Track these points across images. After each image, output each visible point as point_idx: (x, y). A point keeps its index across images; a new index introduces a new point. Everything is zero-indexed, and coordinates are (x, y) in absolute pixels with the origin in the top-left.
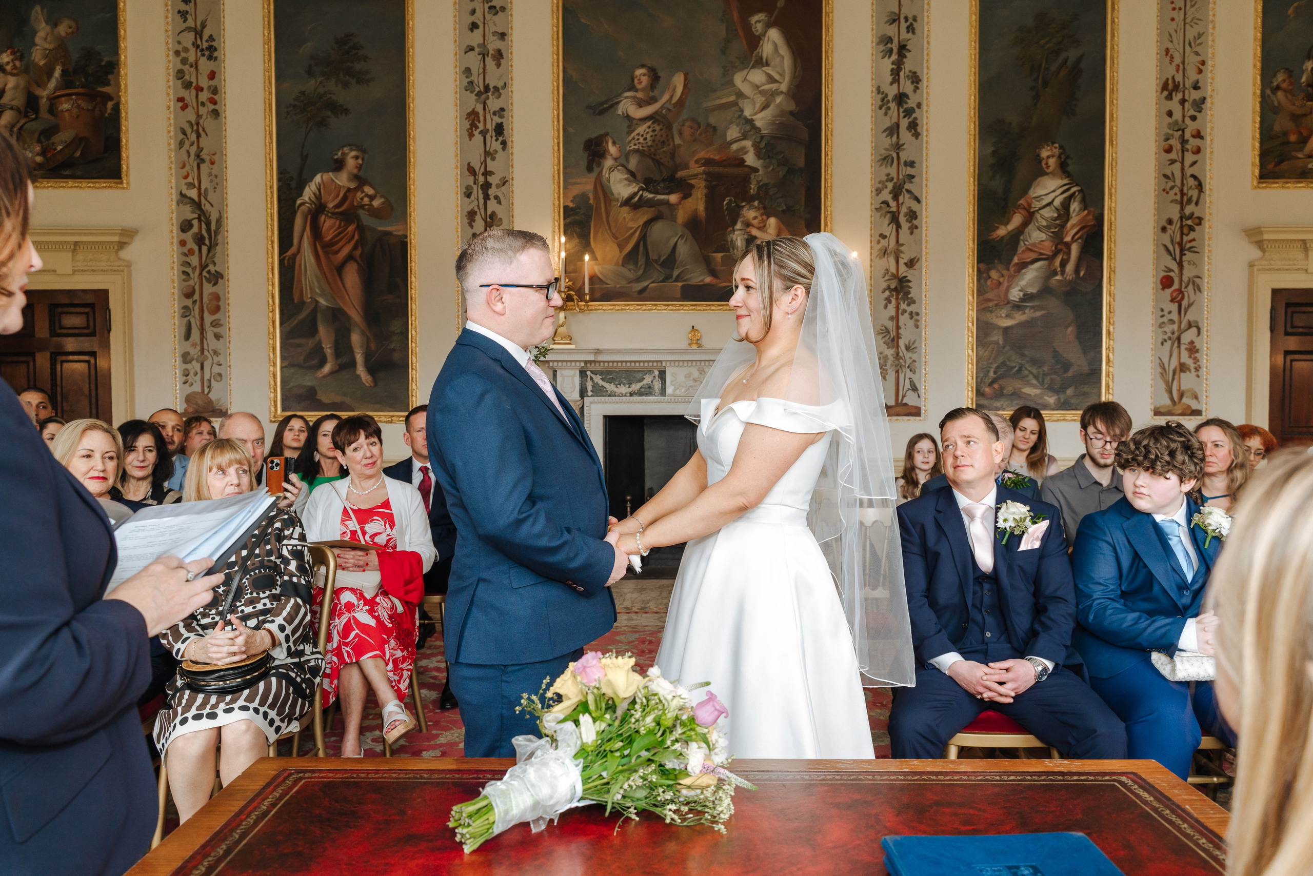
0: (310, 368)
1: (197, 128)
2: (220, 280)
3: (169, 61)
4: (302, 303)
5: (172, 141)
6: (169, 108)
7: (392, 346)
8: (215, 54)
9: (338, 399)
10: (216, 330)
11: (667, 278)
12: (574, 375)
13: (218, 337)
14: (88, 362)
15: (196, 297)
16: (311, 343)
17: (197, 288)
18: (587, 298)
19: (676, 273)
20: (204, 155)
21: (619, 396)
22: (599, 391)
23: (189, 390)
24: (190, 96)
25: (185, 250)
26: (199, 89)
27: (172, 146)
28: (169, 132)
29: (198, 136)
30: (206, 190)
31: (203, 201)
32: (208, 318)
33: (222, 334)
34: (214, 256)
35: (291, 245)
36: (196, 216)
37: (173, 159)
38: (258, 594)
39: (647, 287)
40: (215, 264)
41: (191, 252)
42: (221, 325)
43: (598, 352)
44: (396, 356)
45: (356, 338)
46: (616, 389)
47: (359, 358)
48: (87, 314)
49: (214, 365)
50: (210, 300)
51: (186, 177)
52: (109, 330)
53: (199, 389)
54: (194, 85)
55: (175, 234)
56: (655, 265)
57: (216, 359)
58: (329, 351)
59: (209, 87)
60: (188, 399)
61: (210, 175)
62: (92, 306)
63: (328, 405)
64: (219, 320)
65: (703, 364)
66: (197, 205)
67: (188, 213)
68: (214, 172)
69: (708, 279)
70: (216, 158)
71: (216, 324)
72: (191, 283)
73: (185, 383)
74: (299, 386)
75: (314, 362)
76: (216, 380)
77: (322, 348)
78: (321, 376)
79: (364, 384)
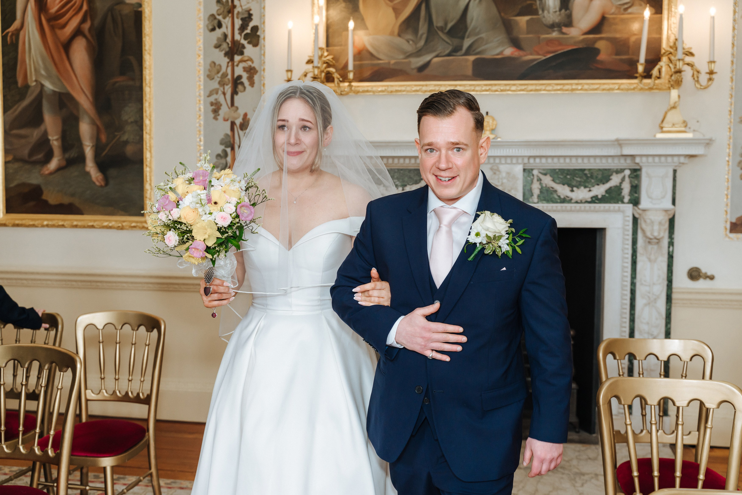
0: (36, 163)
4: (27, 87)
7: (125, 138)
9: (66, 200)
11: (455, 50)
16: (35, 134)
18: (351, 76)
19: (467, 43)
35: (14, 19)
39: (429, 62)
44: (129, 150)
45: (85, 128)
47: (89, 152)
56: (440, 33)
58: (55, 144)
65: (497, 161)
69: (509, 51)
74: (23, 185)
75: (40, 156)
77: (48, 141)
78: (47, 172)
79: (94, 183)
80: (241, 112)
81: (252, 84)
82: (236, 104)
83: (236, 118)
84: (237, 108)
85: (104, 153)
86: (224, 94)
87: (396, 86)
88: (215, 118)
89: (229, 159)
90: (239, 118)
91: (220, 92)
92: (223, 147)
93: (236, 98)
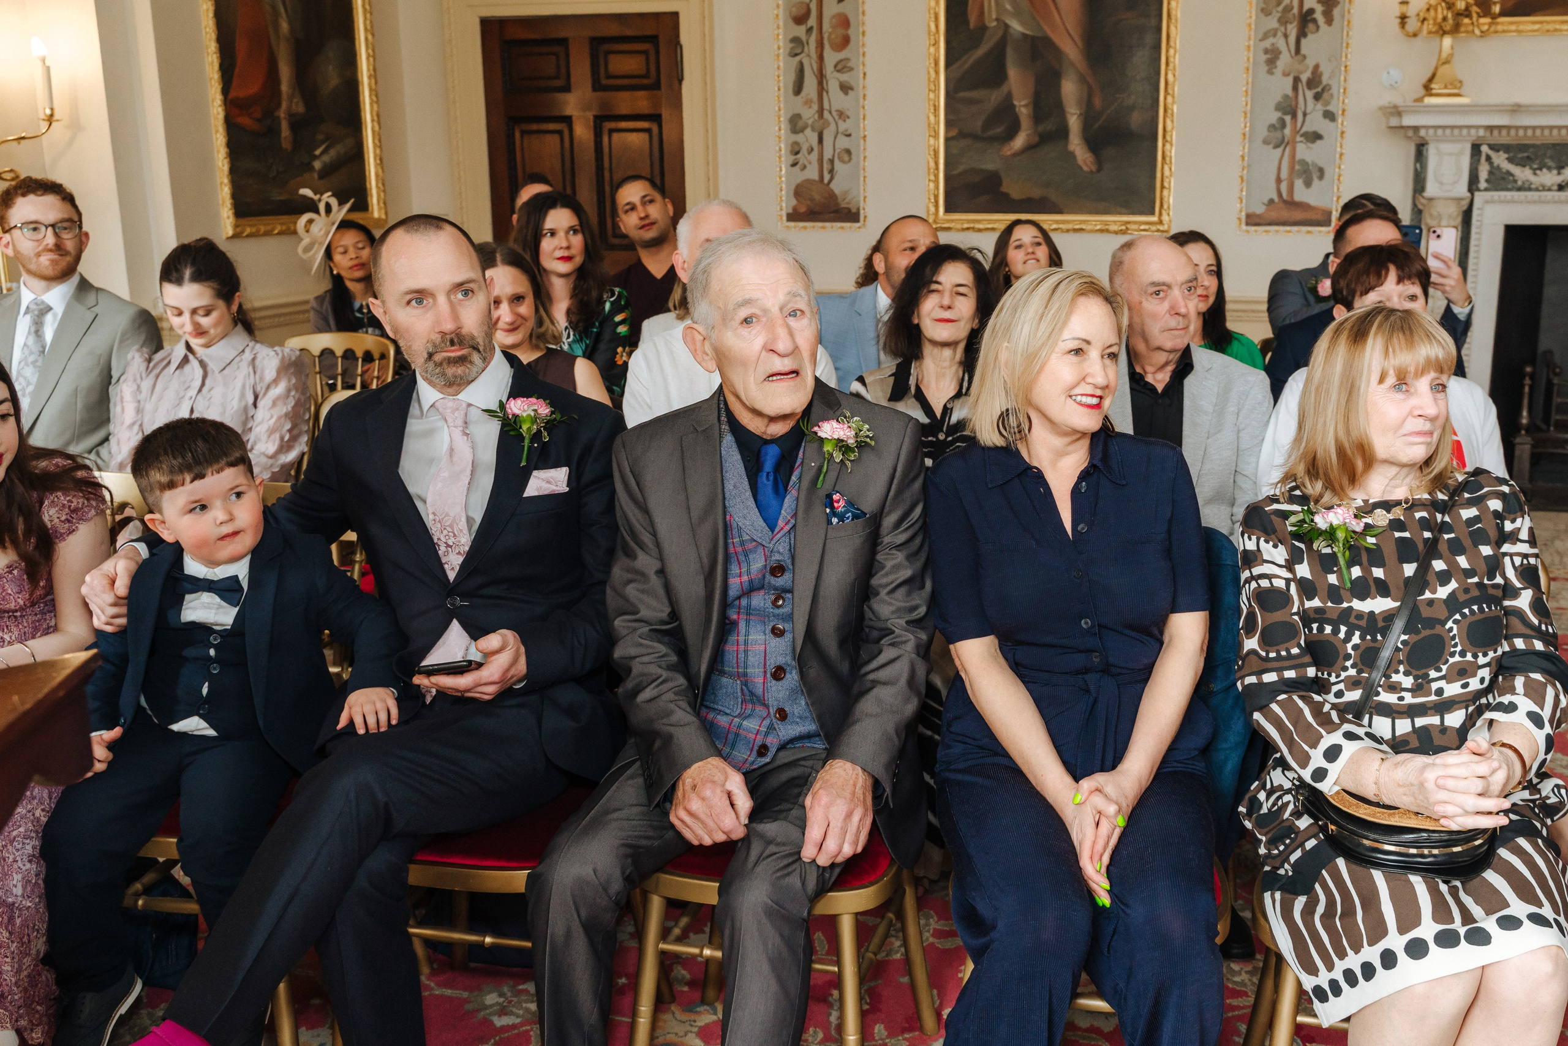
0: (992, 140)
4: (983, 28)
7: (1130, 101)
10: (844, 77)
12: (1461, 153)
13: (845, 88)
14: (648, 131)
15: (812, 21)
16: (993, 98)
17: (813, 7)
21: (1537, 190)
22: (1500, 181)
23: (800, 176)
32: (831, 57)
33: (853, 84)
38: (1475, 656)
42: (851, 69)
43: (1516, 109)
44: (1136, 120)
45: (1069, 89)
46: (1532, 178)
47: (1074, 122)
48: (645, 53)
49: (839, 136)
50: (833, 27)
52: (680, 80)
53: (816, 177)
57: (843, 126)
58: (1023, 108)
60: (799, 192)
62: (653, 39)
63: (1022, 201)
64: (848, 59)
71: (842, 67)
73: (794, 165)
74: (973, 171)
75: (999, 130)
76: (842, 161)
77: (1014, 106)
78: (1009, 153)
79: (1080, 168)
80: (1310, 63)
81: (1329, 21)
82: (1303, 51)
83: (1302, 73)
84: (1305, 57)
85: (1097, 125)
86: (1286, 36)
87: (1555, 22)
88: (1270, 72)
89: (1287, 131)
90: (1306, 71)
91: (1279, 34)
92: (1279, 114)
93: (1303, 41)
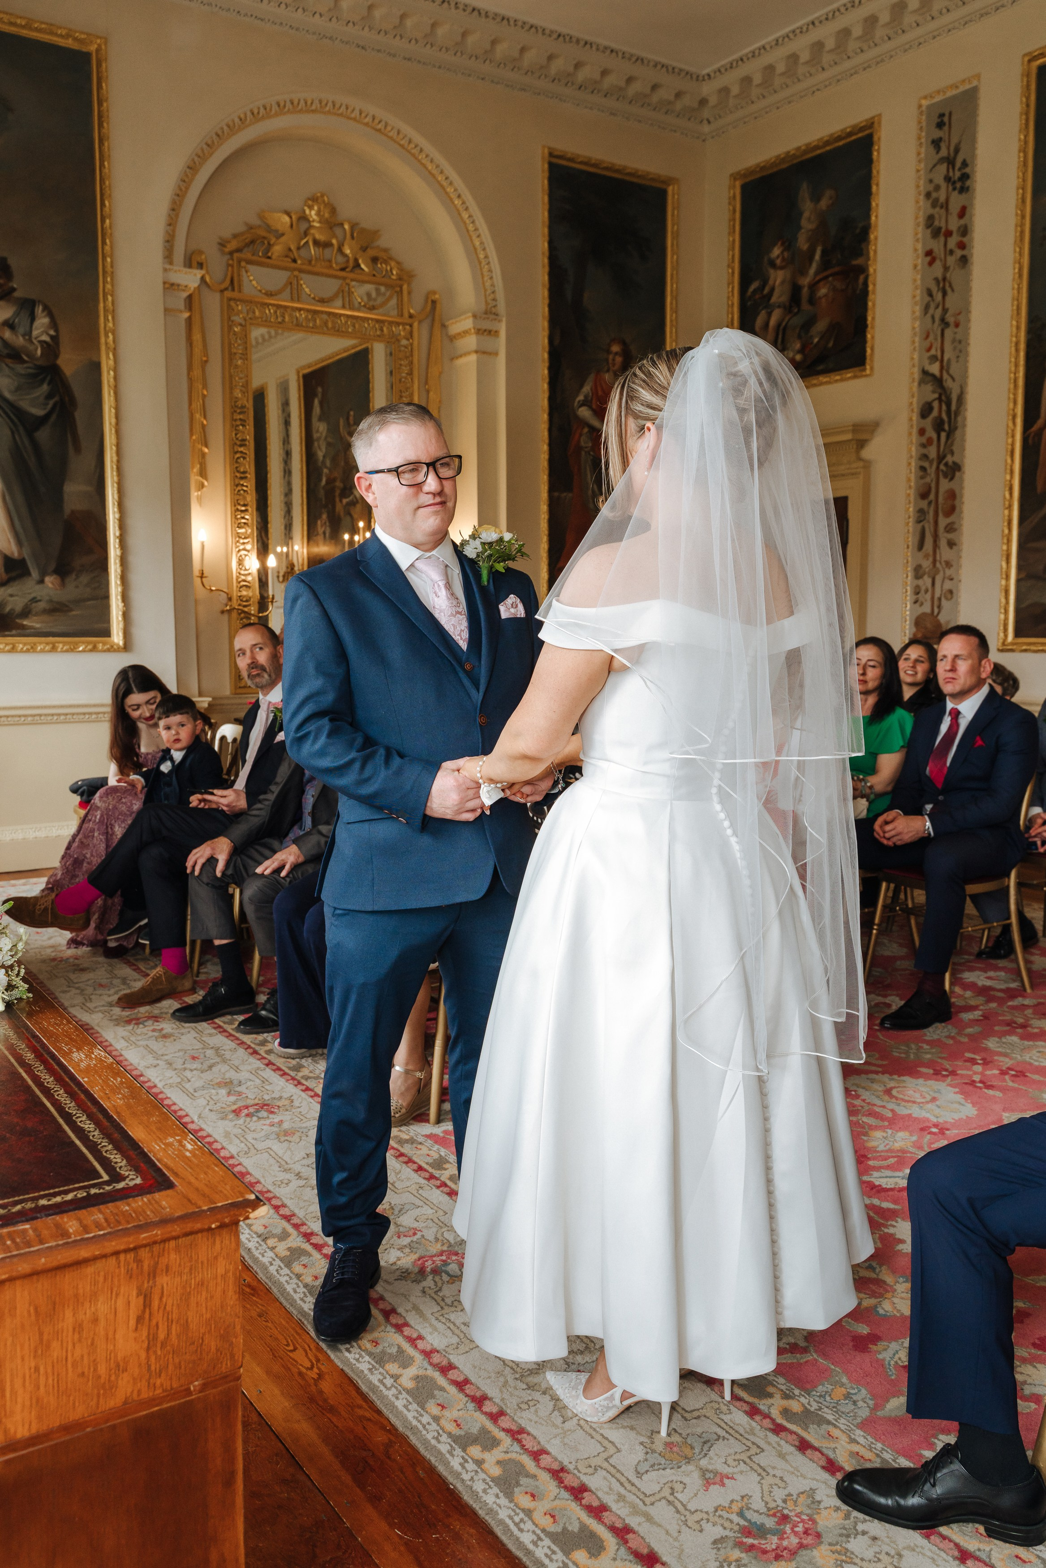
1: (944, 285)
2: (957, 474)
3: (919, 208)
5: (917, 308)
6: (915, 266)
8: (968, 183)
10: (950, 536)
13: (950, 544)
15: (932, 497)
17: (933, 485)
20: (950, 318)
24: (937, 246)
25: (924, 440)
26: (949, 234)
27: (918, 314)
28: (914, 297)
29: (945, 294)
30: (949, 361)
31: (945, 376)
32: (943, 522)
33: (955, 540)
34: (952, 444)
35: (1038, 417)
36: (936, 396)
37: (917, 330)
40: (952, 453)
41: (930, 441)
42: (954, 530)
49: (945, 580)
50: (944, 500)
51: (929, 350)
54: (943, 230)
55: (915, 423)
57: (948, 572)
59: (959, 228)
61: (954, 341)
64: (953, 523)
66: (938, 381)
67: (930, 394)
68: (958, 337)
70: (961, 318)
71: (951, 528)
72: (928, 480)
73: (915, 603)
74: (1035, 605)
76: (947, 599)
